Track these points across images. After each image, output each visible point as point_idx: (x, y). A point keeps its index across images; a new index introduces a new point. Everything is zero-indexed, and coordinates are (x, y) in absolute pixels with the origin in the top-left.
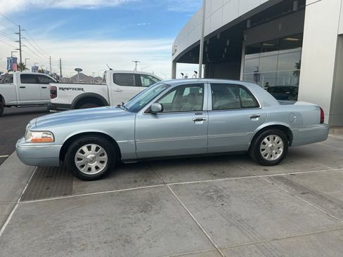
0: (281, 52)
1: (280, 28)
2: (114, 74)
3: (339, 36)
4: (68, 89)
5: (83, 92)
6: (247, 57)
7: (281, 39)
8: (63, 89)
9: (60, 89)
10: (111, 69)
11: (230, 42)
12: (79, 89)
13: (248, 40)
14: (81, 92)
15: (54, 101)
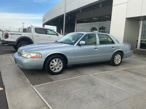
0: (91, 23)
1: (92, 14)
2: (35, 28)
3: (126, 18)
4: (14, 34)
5: (21, 36)
6: (77, 24)
7: (91, 18)
8: (11, 34)
9: (10, 34)
10: (32, 26)
11: (70, 18)
12: (19, 34)
13: (78, 18)
14: (20, 36)
15: (6, 40)
